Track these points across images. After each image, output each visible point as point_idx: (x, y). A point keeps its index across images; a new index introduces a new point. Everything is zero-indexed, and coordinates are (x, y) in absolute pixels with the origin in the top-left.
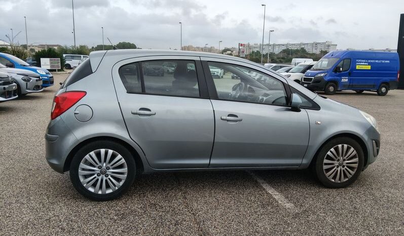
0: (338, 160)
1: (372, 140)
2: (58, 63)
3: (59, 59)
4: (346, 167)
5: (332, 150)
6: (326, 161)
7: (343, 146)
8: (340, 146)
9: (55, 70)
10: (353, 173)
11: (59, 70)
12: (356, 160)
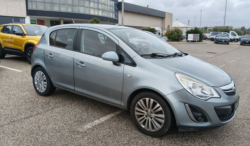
0: (147, 111)
1: (185, 103)
2: (198, 37)
3: (199, 34)
4: (153, 119)
5: (141, 100)
6: (137, 108)
7: (150, 101)
8: (147, 99)
9: (195, 41)
10: (160, 127)
11: (198, 41)
12: (163, 116)
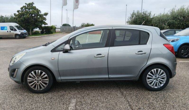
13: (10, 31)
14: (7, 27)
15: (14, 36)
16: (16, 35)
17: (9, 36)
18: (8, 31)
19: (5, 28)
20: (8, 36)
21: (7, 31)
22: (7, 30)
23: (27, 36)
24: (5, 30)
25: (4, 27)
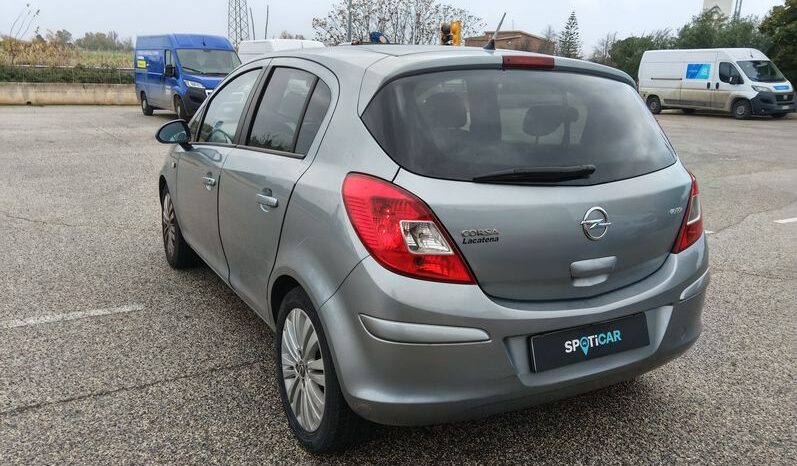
13: (717, 85)
14: (708, 66)
15: (727, 108)
16: (739, 101)
17: (710, 104)
18: (709, 85)
19: (703, 72)
20: (704, 104)
21: (706, 82)
22: (706, 78)
23: (785, 107)
24: (701, 78)
25: (699, 67)
